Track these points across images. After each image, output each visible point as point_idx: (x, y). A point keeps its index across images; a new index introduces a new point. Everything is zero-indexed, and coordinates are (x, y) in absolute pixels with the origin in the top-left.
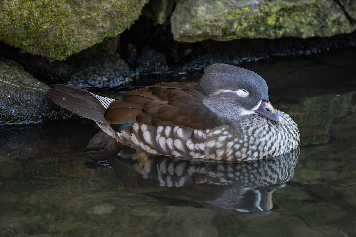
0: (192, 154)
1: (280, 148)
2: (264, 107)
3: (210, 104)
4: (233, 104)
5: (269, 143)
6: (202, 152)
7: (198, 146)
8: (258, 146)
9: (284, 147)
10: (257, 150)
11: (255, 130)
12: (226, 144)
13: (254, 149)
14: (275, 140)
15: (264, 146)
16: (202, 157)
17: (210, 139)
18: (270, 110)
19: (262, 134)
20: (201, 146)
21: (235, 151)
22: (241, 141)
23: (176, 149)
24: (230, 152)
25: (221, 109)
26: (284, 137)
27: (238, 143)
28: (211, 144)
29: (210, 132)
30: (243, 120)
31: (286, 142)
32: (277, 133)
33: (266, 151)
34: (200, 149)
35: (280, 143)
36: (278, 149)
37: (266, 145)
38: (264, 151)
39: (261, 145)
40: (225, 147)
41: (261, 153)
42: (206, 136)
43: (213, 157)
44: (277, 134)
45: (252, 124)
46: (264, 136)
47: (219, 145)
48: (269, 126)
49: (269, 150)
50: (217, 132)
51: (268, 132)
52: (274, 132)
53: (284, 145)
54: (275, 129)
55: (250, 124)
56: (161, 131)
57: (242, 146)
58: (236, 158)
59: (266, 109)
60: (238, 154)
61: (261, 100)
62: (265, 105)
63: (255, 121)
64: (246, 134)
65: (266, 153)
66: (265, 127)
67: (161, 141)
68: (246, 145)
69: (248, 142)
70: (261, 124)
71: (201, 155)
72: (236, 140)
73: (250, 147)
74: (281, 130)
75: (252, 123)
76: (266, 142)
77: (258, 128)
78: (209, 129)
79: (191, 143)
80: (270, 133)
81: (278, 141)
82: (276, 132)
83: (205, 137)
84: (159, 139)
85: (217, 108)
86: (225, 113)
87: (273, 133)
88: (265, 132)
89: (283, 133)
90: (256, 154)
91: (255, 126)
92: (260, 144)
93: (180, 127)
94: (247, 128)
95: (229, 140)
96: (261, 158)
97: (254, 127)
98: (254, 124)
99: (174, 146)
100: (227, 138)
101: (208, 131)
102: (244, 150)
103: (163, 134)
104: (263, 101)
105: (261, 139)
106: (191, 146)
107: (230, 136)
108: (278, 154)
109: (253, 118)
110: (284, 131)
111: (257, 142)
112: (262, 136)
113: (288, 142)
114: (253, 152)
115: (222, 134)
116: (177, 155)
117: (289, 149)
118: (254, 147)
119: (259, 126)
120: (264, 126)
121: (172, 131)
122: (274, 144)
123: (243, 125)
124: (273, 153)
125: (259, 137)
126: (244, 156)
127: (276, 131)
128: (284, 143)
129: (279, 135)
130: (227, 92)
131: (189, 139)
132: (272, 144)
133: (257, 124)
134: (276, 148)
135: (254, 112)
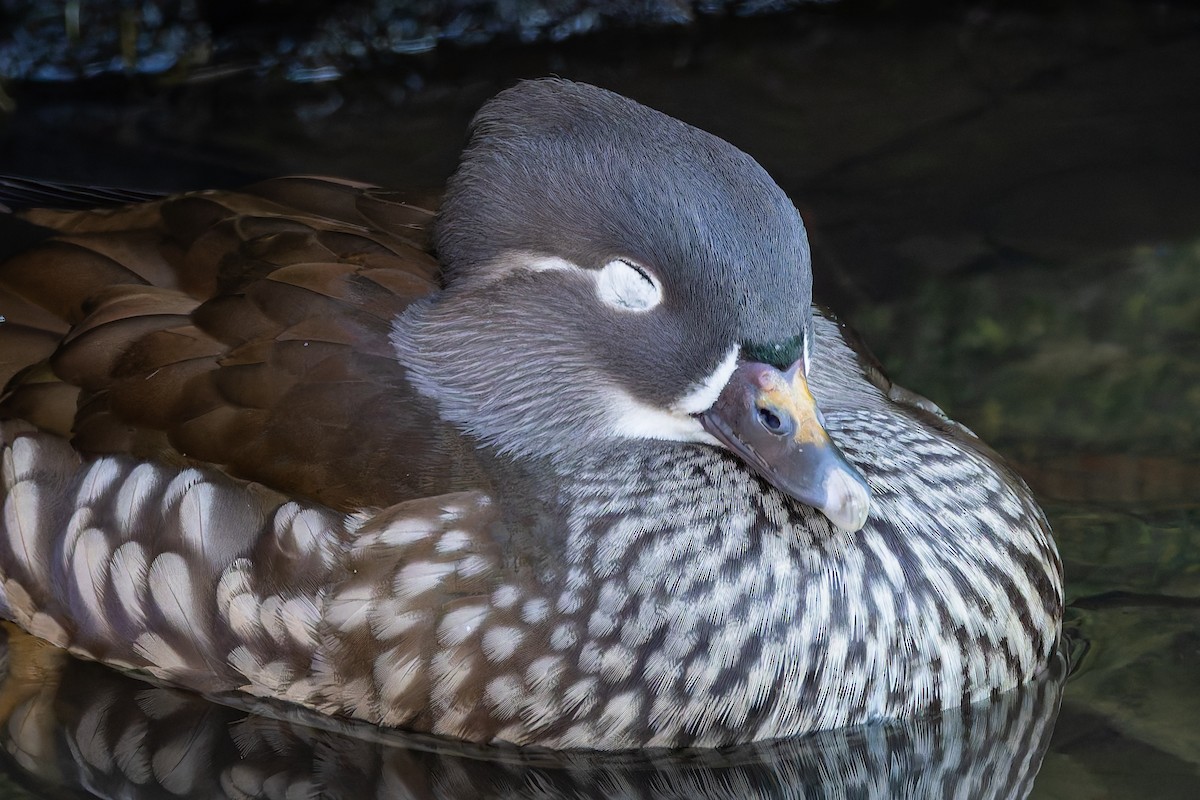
0: (244, 661)
1: (812, 681)
2: (750, 399)
3: (427, 343)
4: (558, 354)
5: (729, 642)
6: (300, 662)
7: (278, 612)
8: (645, 651)
9: (858, 679)
10: (636, 680)
11: (648, 539)
12: (440, 615)
13: (611, 670)
14: (781, 628)
15: (688, 660)
16: (300, 692)
17: (353, 572)
18: (784, 423)
19: (691, 572)
20: (299, 618)
21: (486, 670)
22: (536, 611)
23: (158, 623)
24: (453, 673)
25: (475, 382)
26: (856, 609)
27: (512, 617)
28: (355, 607)
29: (367, 528)
30: (600, 468)
31: (876, 649)
32: (806, 577)
33: (699, 692)
34: (286, 631)
35: (818, 648)
36: (793, 691)
37: (702, 648)
38: (682, 692)
39: (668, 648)
40: (427, 641)
41: (662, 704)
42: (337, 552)
44: (802, 588)
45: (642, 502)
46: (701, 587)
47: (397, 621)
48: (762, 524)
49: (720, 688)
50: (405, 531)
51: (732, 566)
52: (783, 568)
53: (857, 666)
54: (795, 553)
55: (629, 496)
56: (99, 494)
57: (538, 641)
58: (488, 719)
59: (765, 412)
60: (503, 692)
61: (737, 347)
62: (757, 387)
63: (674, 485)
64: (578, 565)
65: (695, 707)
66: (723, 526)
67: (87, 554)
68: (563, 637)
69: (582, 617)
70: (705, 509)
71: (293, 680)
72: (507, 596)
73: (590, 656)
74: (841, 562)
75: (651, 492)
76: (706, 632)
77: (669, 531)
78: (368, 505)
79: (243, 591)
80: (749, 576)
81: (801, 637)
82: (796, 572)
83: (328, 558)
84: (74, 547)
85: (452, 373)
86: (496, 410)
87: (771, 581)
88: (711, 561)
89: (853, 580)
90: (623, 709)
91: (656, 515)
92: (658, 639)
93: (210, 478)
94: (601, 526)
95: (458, 592)
96: (662, 740)
97: (648, 523)
98: (659, 501)
99: (148, 600)
100: (455, 577)
101: (357, 520)
102: (545, 670)
103: (103, 515)
104: (750, 353)
105: (674, 608)
106: (243, 610)
107: (472, 566)
108: (804, 725)
109: (670, 465)
110: (873, 568)
111: (641, 628)
112: (685, 584)
113: (893, 648)
114: (607, 689)
115: (424, 550)
116: (164, 660)
117: (897, 697)
118: (618, 661)
119: (686, 515)
120: (719, 518)
121: (156, 495)
122: (768, 651)
123: (587, 500)
124: (758, 714)
125: (662, 594)
126: (543, 712)
127: (802, 566)
128: (857, 652)
129: (820, 598)
130: (546, 273)
131: (238, 563)
132: (751, 650)
133: (676, 505)
134: (778, 683)
135: (697, 425)
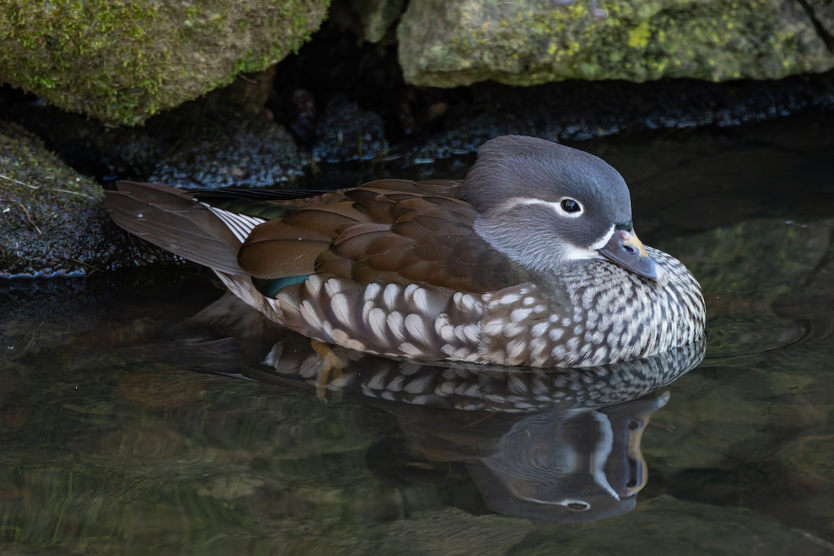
0: (448, 349)
1: (658, 338)
2: (620, 243)
3: (492, 234)
4: (545, 233)
5: (633, 327)
6: (472, 347)
7: (463, 331)
8: (607, 333)
9: (670, 336)
10: (605, 343)
11: (599, 294)
12: (530, 327)
13: (596, 340)
15: (621, 335)
16: (473, 358)
17: (493, 314)
18: (635, 251)
19: (617, 304)
20: (471, 332)
21: (551, 344)
22: (566, 322)
23: (409, 338)
24: (539, 346)
25: (517, 246)
26: (668, 313)
27: (558, 325)
28: (495, 327)
29: (492, 299)
30: (570, 271)
31: (674, 325)
32: (653, 302)
33: (625, 346)
34: (466, 337)
35: (659, 327)
36: (653, 342)
37: (625, 330)
38: (620, 346)
39: (614, 331)
40: (527, 336)
41: (613, 351)
42: (483, 308)
43: (498, 358)
44: (652, 306)
45: (592, 281)
46: (621, 309)
47: (514, 330)
48: (634, 287)
49: (632, 343)
50: (509, 299)
51: (630, 301)
52: (646, 300)
53: (669, 333)
54: (647, 294)
55: (586, 280)
56: (375, 296)
57: (569, 333)
58: (553, 361)
59: (626, 247)
60: (559, 351)
61: (614, 226)
62: (622, 238)
63: (600, 275)
64: (577, 306)
65: (624, 350)
66: (622, 287)
67: (375, 320)
68: (578, 330)
69: (583, 323)
70: (615, 282)
71: (470, 354)
72: (555, 318)
73: (588, 336)
74: (661, 296)
75: (593, 278)
76: (626, 323)
77: (605, 291)
78: (490, 291)
79: (446, 325)
80: (636, 304)
81: (654, 323)
82: (650, 301)
83: (480, 310)
84: (368, 315)
85: (507, 243)
86: (527, 255)
87: (642, 304)
88: (622, 300)
89: (665, 303)
90: (601, 353)
91: (599, 286)
92: (611, 328)
93: (421, 286)
94: (581, 291)
95: (536, 318)
96: (614, 361)
97: (597, 289)
98: (598, 281)
99: (405, 331)
100: (533, 313)
101: (486, 297)
102: (573, 342)
103: (379, 302)
104: (619, 227)
105: (614, 317)
106: (446, 330)
107: (540, 309)
108: (655, 353)
109: (595, 268)
110: (669, 298)
111: (605, 324)
112: (616, 308)
113: (678, 325)
114: (595, 347)
115: (520, 304)
116: (412, 352)
117: (679, 341)
118: (598, 337)
119: (609, 285)
120: (620, 285)
121: (400, 296)
122: (646, 329)
123: (571, 282)
125: (609, 313)
126: (573, 357)
127: (651, 299)
128: (669, 328)
129: (657, 308)
130: (532, 205)
131: (441, 315)
132: (640, 330)
133: (604, 282)
134: (649, 340)
135: (597, 253)
